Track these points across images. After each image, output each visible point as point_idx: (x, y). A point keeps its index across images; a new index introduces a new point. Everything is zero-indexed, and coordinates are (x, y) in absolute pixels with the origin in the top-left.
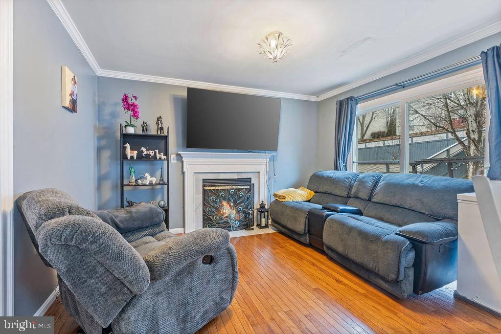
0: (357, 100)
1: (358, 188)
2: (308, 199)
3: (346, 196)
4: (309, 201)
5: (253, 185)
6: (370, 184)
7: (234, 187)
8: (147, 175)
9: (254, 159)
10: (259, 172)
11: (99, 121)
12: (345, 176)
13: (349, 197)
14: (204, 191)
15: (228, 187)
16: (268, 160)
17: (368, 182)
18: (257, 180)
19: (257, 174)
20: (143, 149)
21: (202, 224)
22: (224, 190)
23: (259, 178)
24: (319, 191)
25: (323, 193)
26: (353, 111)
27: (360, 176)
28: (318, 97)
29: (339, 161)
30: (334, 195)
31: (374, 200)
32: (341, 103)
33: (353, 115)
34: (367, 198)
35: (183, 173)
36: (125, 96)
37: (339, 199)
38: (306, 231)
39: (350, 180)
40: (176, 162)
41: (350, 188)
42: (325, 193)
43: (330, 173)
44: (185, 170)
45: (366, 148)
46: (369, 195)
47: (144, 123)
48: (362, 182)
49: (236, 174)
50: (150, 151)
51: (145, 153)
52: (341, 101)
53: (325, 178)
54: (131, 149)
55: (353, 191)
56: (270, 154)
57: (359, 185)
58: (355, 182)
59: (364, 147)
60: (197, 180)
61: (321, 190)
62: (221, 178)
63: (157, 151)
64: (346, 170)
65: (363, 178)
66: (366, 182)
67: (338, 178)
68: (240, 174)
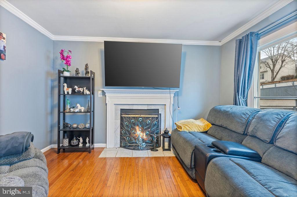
0: (258, 36)
1: (256, 126)
2: (205, 131)
3: (242, 133)
4: (206, 133)
5: (160, 114)
6: (273, 124)
7: (142, 116)
8: (78, 105)
9: (161, 95)
10: (165, 105)
11: (53, 69)
12: (242, 112)
13: (245, 134)
14: (122, 118)
15: (137, 116)
16: (172, 95)
17: (270, 121)
18: (164, 111)
19: (164, 106)
20: (76, 87)
21: (119, 142)
22: (134, 117)
23: (165, 109)
24: (216, 124)
25: (219, 126)
26: (254, 47)
27: (260, 113)
28: (220, 42)
29: (238, 96)
30: (229, 130)
31: (278, 144)
32: (240, 41)
33: (254, 50)
34: (268, 140)
35: (106, 104)
36: (62, 50)
37: (234, 135)
38: (193, 166)
39: (248, 116)
40: (102, 96)
41: (248, 124)
42: (221, 127)
43: (228, 108)
44: (107, 102)
45: (276, 88)
46: (271, 136)
47: (77, 69)
48: (261, 119)
49: (147, 106)
50: (80, 88)
51: (77, 90)
52: (241, 40)
53: (222, 112)
54: (68, 87)
55: (250, 129)
56: (174, 91)
57: (258, 123)
58: (253, 118)
59: (274, 87)
60: (116, 110)
61: (217, 123)
62: (134, 109)
63: (85, 88)
64: (247, 106)
65: (264, 115)
66: (267, 120)
67: (234, 113)
68: (150, 106)
